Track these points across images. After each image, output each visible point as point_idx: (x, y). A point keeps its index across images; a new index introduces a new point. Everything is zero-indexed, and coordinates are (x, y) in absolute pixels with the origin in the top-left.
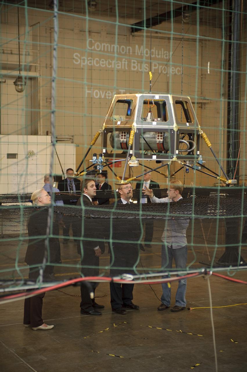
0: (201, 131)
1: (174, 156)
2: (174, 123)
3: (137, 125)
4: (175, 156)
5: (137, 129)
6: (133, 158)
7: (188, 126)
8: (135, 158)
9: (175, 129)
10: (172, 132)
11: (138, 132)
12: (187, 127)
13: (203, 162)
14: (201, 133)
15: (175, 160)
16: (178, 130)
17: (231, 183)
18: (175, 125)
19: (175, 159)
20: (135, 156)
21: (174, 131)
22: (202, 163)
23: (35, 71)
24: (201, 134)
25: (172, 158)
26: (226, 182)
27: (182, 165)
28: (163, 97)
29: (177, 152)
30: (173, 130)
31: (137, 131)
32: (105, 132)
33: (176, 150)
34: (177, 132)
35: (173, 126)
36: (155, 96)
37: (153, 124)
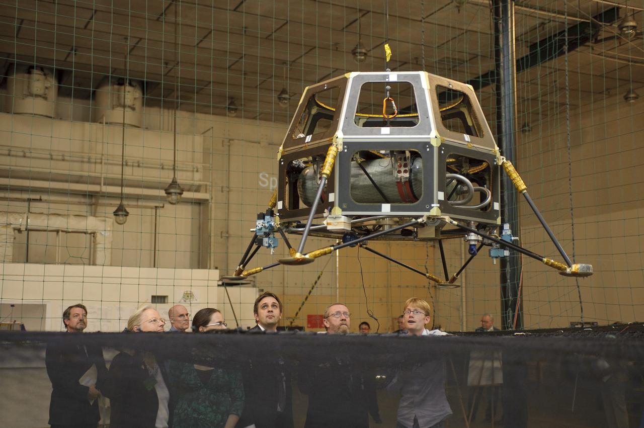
0: (502, 157)
1: (433, 205)
2: (431, 130)
3: (344, 135)
4: (435, 206)
5: (345, 143)
6: (337, 211)
7: (468, 142)
8: (341, 210)
9: (435, 143)
10: (428, 150)
11: (346, 151)
12: (466, 143)
13: (513, 238)
14: (502, 161)
15: (435, 214)
16: (442, 145)
17: (579, 271)
18: (434, 133)
19: (435, 211)
20: (340, 206)
21: (431, 147)
22: (511, 239)
23: (206, 192)
24: (500, 164)
25: (428, 210)
26: (566, 269)
27: (454, 225)
28: (406, 76)
29: (441, 196)
30: (428, 143)
31: (344, 149)
32: (282, 163)
33: (439, 191)
34: (440, 148)
35: (429, 134)
36: (388, 75)
37: (382, 133)
